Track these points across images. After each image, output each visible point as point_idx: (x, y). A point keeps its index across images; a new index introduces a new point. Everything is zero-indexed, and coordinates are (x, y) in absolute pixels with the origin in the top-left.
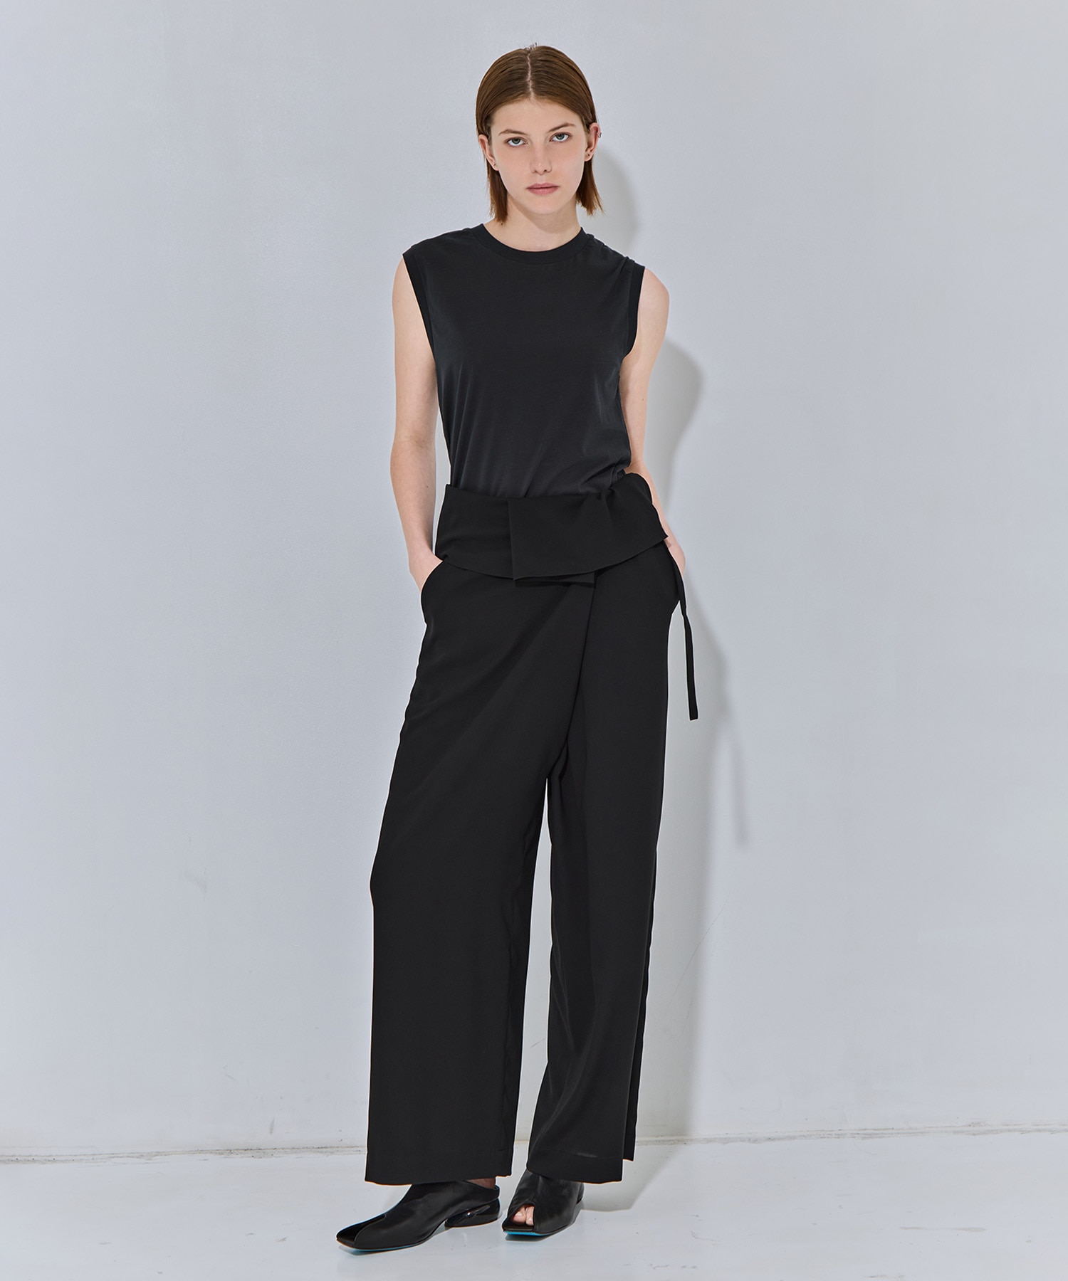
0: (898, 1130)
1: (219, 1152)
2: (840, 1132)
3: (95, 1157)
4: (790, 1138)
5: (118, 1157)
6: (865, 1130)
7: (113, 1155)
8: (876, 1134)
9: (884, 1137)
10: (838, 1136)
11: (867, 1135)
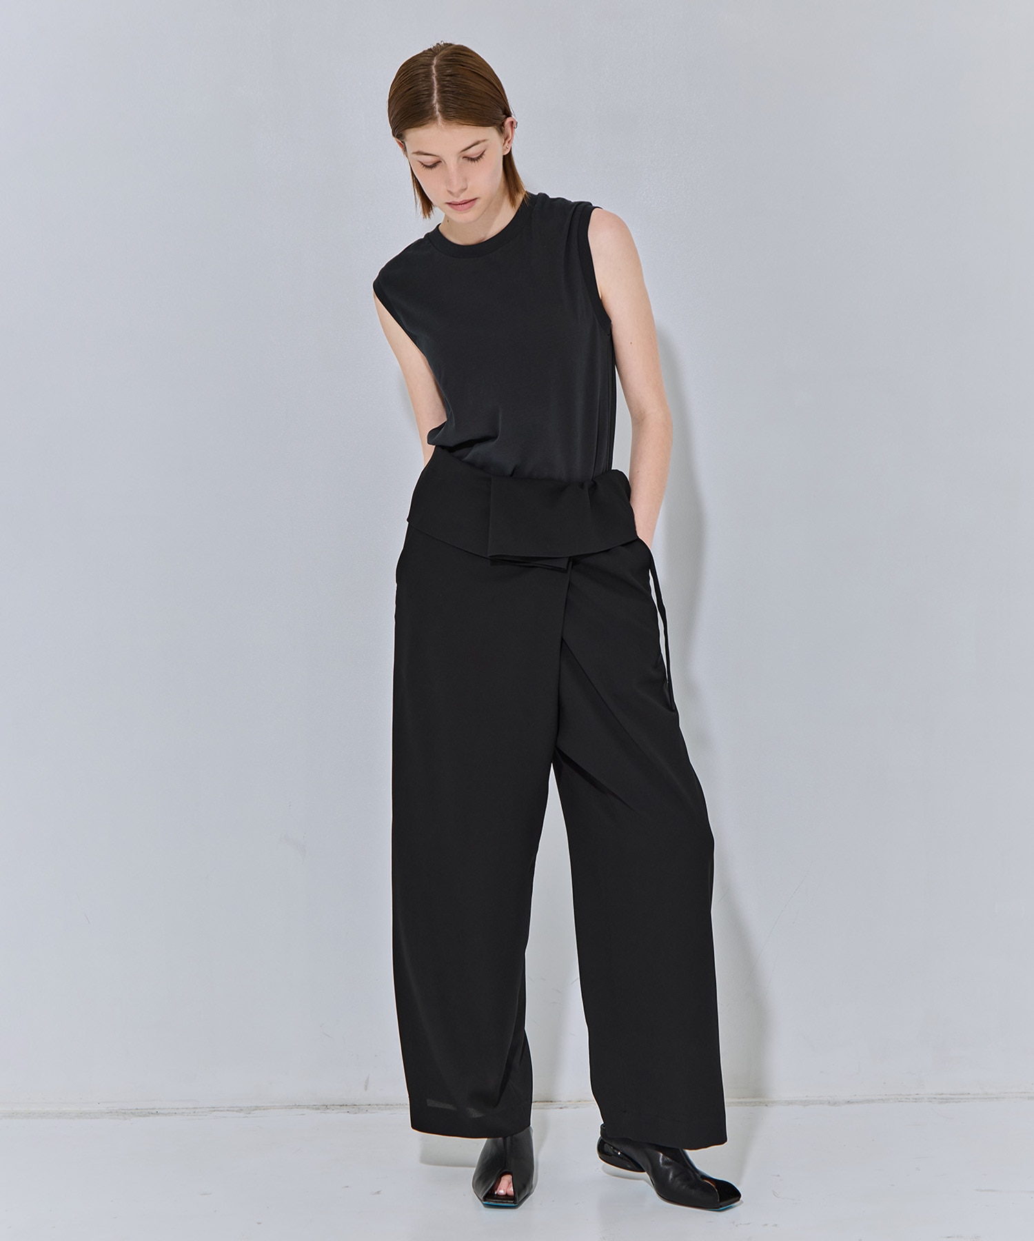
0: (974, 1095)
1: (316, 1108)
2: (917, 1096)
3: (197, 1110)
4: (868, 1101)
5: (218, 1111)
6: (942, 1094)
7: (214, 1109)
8: (952, 1099)
9: (960, 1102)
10: (916, 1100)
11: (944, 1100)
